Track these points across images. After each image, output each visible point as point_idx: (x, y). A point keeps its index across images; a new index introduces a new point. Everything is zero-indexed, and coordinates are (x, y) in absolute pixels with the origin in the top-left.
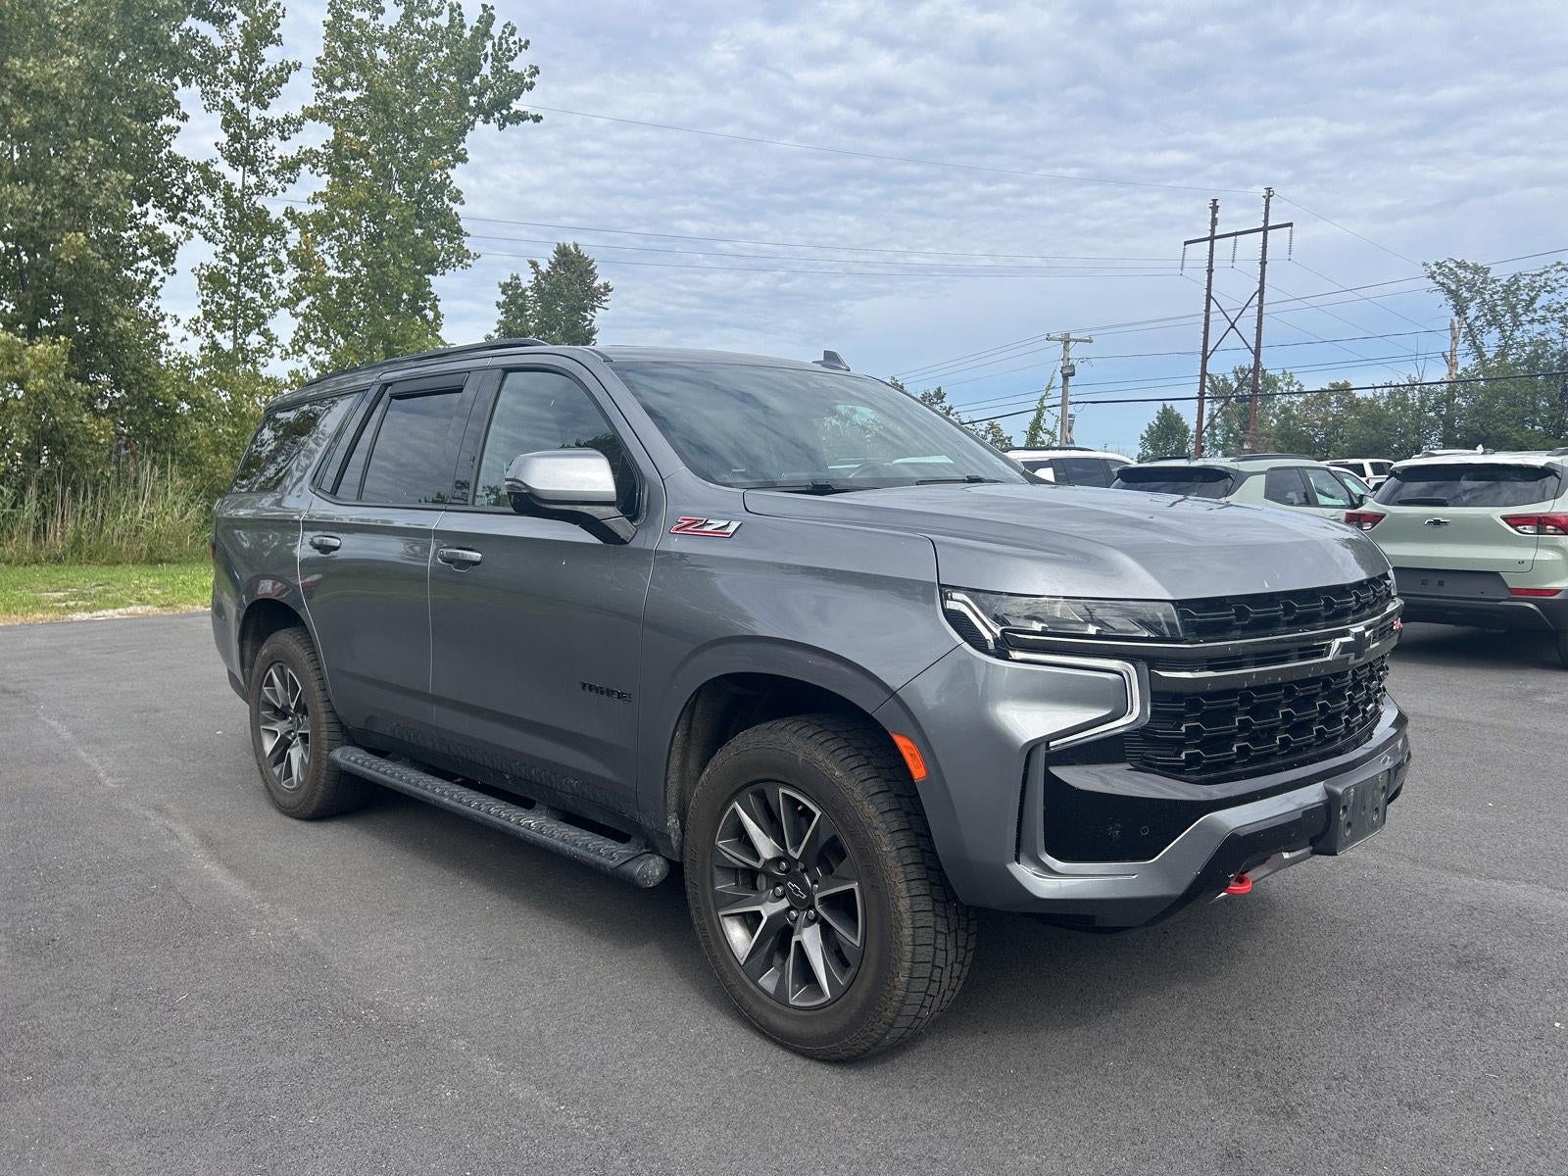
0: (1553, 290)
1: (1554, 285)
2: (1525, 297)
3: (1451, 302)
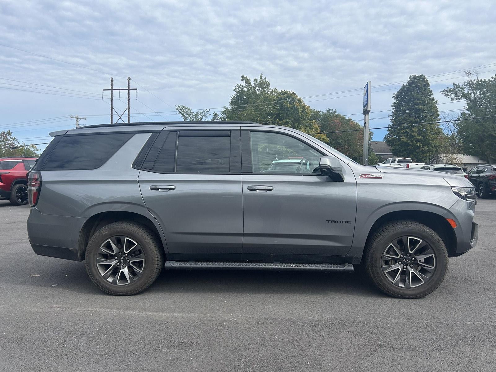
0: (206, 117)
1: (206, 115)
2: (200, 118)
3: (183, 117)
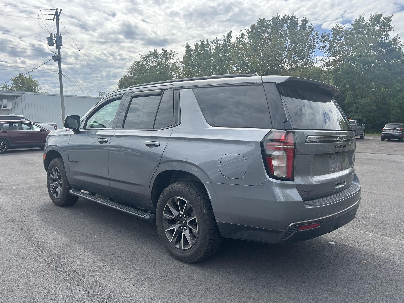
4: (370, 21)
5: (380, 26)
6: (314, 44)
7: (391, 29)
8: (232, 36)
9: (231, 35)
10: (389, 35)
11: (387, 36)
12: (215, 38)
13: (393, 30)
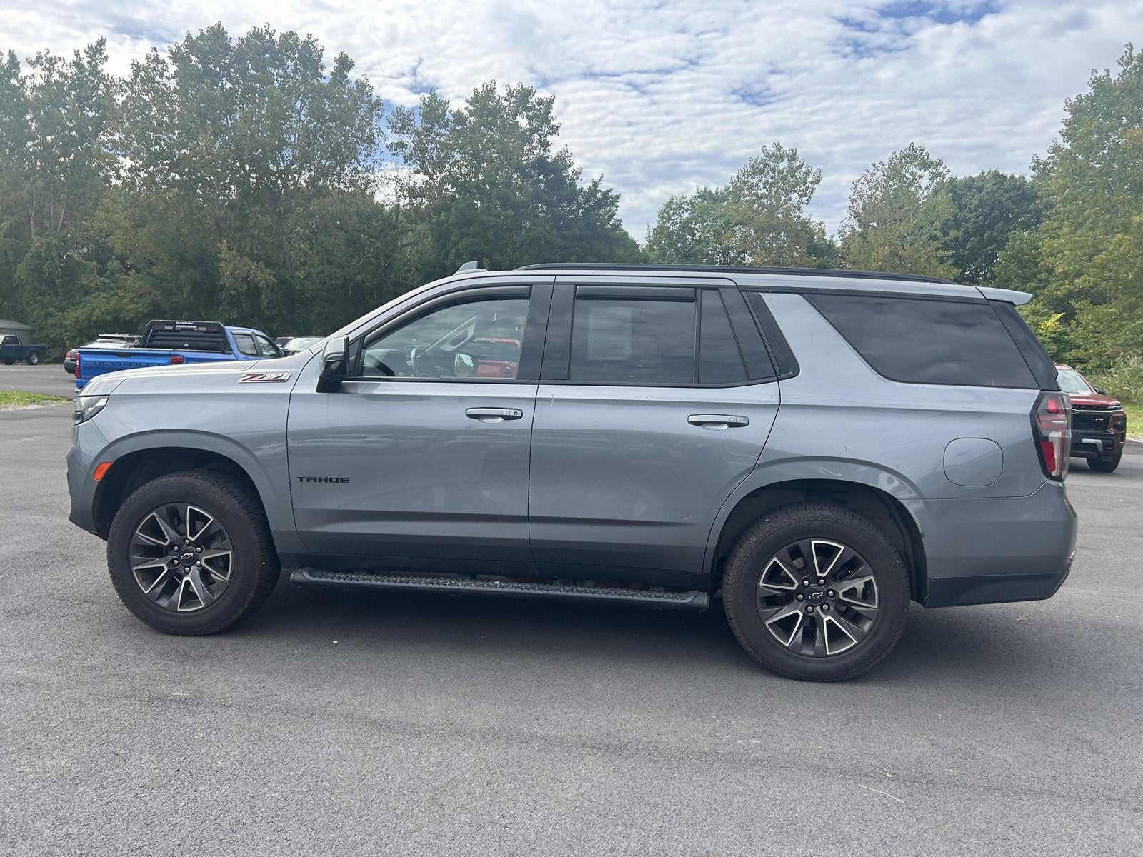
4: (506, 100)
5: (530, 118)
6: (371, 129)
7: (554, 129)
8: (106, 58)
9: (105, 53)
10: (550, 143)
11: (545, 145)
12: (44, 52)
13: (558, 135)
